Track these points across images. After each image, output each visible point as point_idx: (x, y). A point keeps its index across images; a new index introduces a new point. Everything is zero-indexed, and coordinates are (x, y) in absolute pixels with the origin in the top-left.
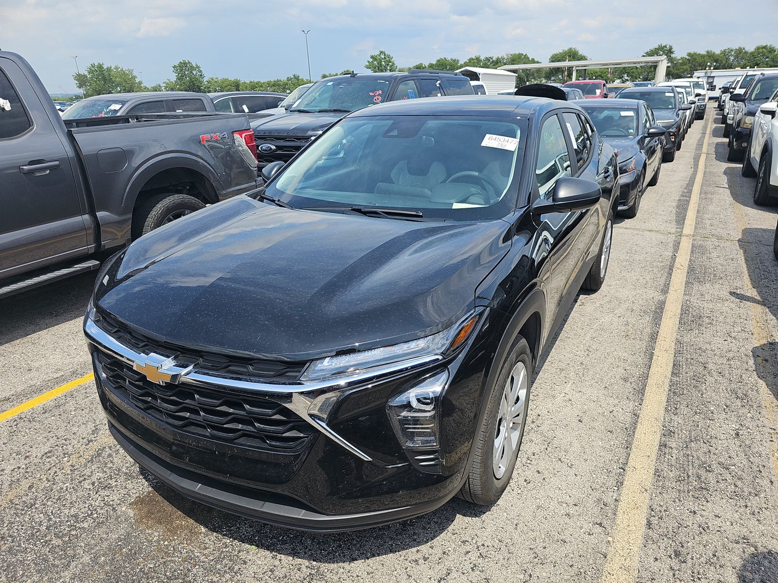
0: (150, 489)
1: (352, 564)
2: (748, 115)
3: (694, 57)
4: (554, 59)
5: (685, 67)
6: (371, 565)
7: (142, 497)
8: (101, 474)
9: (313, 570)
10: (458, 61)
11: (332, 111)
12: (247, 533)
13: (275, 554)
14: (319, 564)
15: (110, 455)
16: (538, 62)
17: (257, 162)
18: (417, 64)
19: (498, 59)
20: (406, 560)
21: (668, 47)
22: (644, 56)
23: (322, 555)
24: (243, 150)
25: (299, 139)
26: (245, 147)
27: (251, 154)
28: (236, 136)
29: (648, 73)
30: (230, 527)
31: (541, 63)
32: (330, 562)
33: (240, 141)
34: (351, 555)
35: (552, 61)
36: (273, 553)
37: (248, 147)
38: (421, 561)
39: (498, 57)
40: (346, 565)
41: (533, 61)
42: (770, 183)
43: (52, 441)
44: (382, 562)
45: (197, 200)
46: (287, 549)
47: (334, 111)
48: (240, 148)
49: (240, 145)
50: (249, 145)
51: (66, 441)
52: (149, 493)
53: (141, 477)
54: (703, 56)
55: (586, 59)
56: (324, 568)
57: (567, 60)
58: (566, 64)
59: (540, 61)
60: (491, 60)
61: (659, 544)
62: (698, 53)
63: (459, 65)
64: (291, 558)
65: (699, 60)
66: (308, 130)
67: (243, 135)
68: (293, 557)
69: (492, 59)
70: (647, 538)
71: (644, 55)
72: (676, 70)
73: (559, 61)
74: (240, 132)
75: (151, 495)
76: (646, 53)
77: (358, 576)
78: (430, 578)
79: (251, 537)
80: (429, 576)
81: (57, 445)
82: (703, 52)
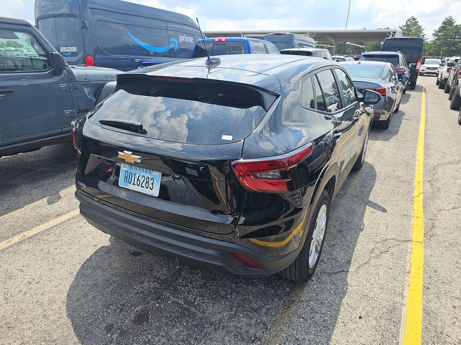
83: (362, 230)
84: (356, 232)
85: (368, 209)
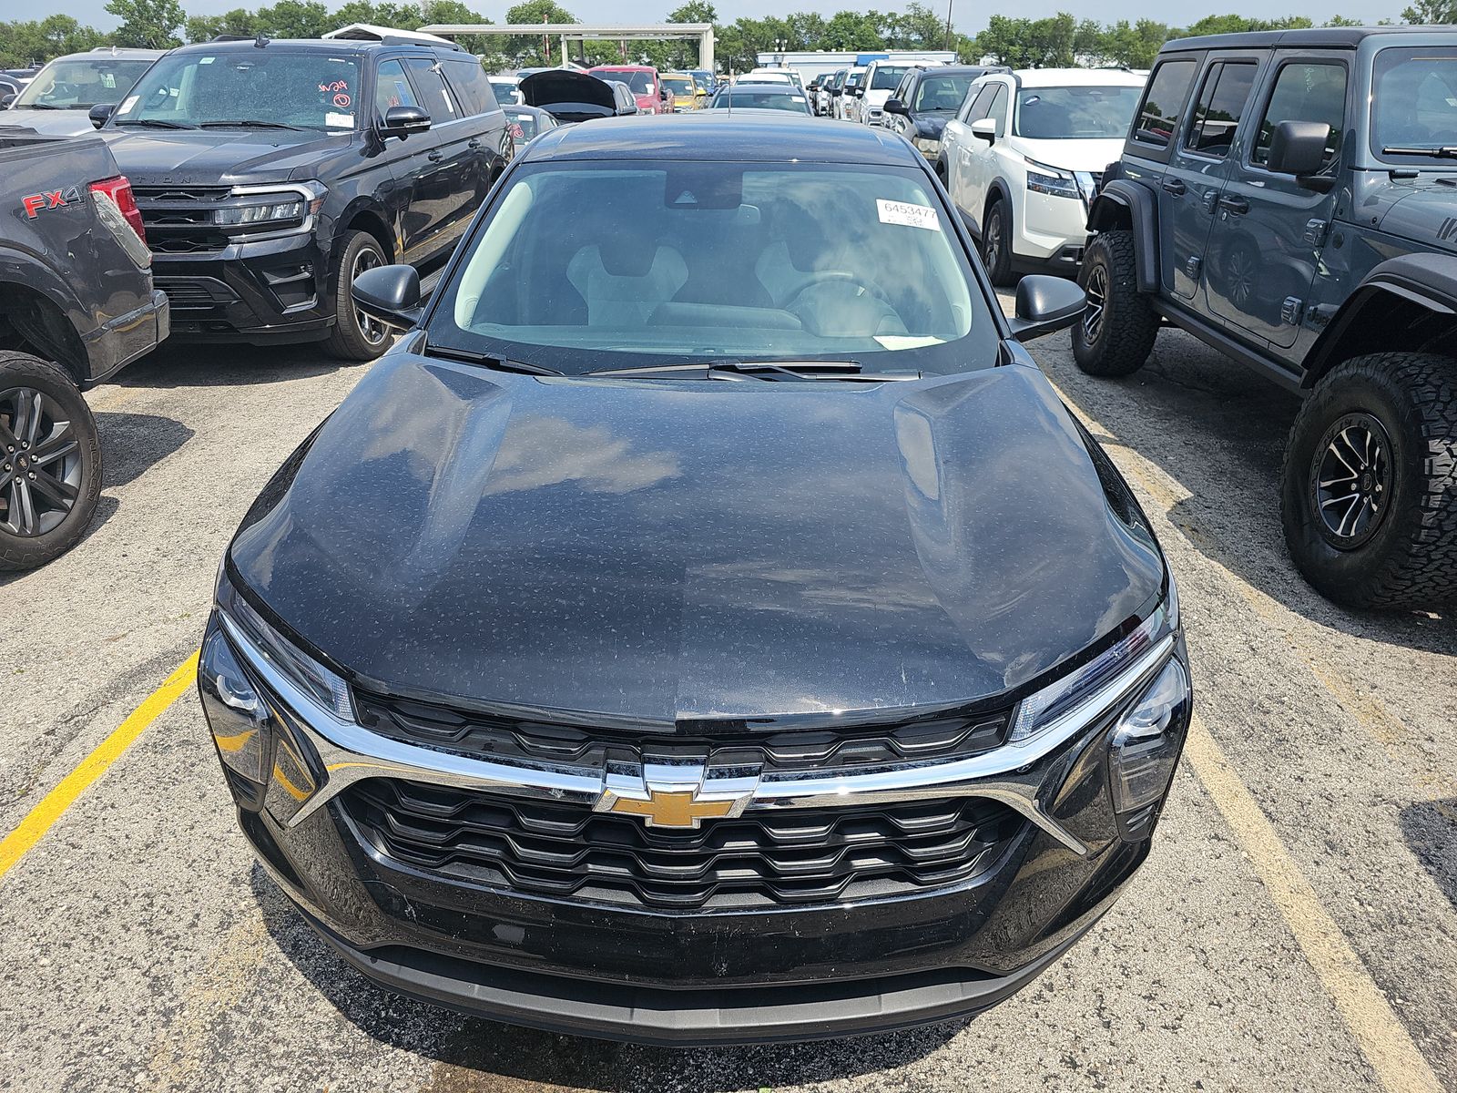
0: (434, 1064)
1: (953, 1045)
2: (921, 137)
3: (748, 26)
4: (514, 18)
5: (736, 44)
6: (982, 1033)
7: (430, 1088)
8: (277, 1079)
9: (902, 1086)
10: (323, 8)
11: (239, 125)
12: (724, 1069)
13: (811, 1085)
14: (901, 1069)
15: (257, 1028)
16: (487, 22)
17: (150, 254)
18: (232, 11)
19: (406, 10)
20: (1024, 1000)
21: (705, 6)
22: (669, 21)
23: (892, 1051)
24: (119, 228)
25: (199, 192)
26: (122, 221)
27: (137, 236)
28: (99, 194)
29: (681, 54)
30: (681, 1072)
31: (493, 23)
32: (915, 1059)
33: (107, 205)
34: (938, 1031)
35: (513, 22)
36: (806, 1085)
37: (127, 218)
38: (1046, 994)
39: (406, 6)
40: (943, 1051)
41: (478, 20)
42: (1014, 251)
43: (54, 1048)
44: (994, 1022)
45: (41, 360)
46: (822, 1067)
47: (244, 124)
48: (111, 224)
49: (111, 217)
50: (128, 214)
51: (96, 1034)
52: (437, 1073)
53: (386, 1047)
54: (760, 26)
55: (572, 21)
56: (914, 1073)
57: (546, 21)
58: (546, 28)
59: (491, 20)
60: (393, 11)
61: (1302, 840)
62: (753, 20)
63: (327, 16)
64: (845, 1081)
65: (757, 32)
66: (220, 173)
67: (114, 192)
68: (847, 1077)
69: (393, 7)
70: (1284, 836)
71: (670, 18)
72: (724, 48)
73: (523, 21)
74: (104, 182)
75: (448, 1075)
76: (672, 16)
77: (980, 1063)
78: (1084, 1016)
79: (740, 1075)
80: (1079, 1014)
81: (81, 1054)
82: (761, 20)
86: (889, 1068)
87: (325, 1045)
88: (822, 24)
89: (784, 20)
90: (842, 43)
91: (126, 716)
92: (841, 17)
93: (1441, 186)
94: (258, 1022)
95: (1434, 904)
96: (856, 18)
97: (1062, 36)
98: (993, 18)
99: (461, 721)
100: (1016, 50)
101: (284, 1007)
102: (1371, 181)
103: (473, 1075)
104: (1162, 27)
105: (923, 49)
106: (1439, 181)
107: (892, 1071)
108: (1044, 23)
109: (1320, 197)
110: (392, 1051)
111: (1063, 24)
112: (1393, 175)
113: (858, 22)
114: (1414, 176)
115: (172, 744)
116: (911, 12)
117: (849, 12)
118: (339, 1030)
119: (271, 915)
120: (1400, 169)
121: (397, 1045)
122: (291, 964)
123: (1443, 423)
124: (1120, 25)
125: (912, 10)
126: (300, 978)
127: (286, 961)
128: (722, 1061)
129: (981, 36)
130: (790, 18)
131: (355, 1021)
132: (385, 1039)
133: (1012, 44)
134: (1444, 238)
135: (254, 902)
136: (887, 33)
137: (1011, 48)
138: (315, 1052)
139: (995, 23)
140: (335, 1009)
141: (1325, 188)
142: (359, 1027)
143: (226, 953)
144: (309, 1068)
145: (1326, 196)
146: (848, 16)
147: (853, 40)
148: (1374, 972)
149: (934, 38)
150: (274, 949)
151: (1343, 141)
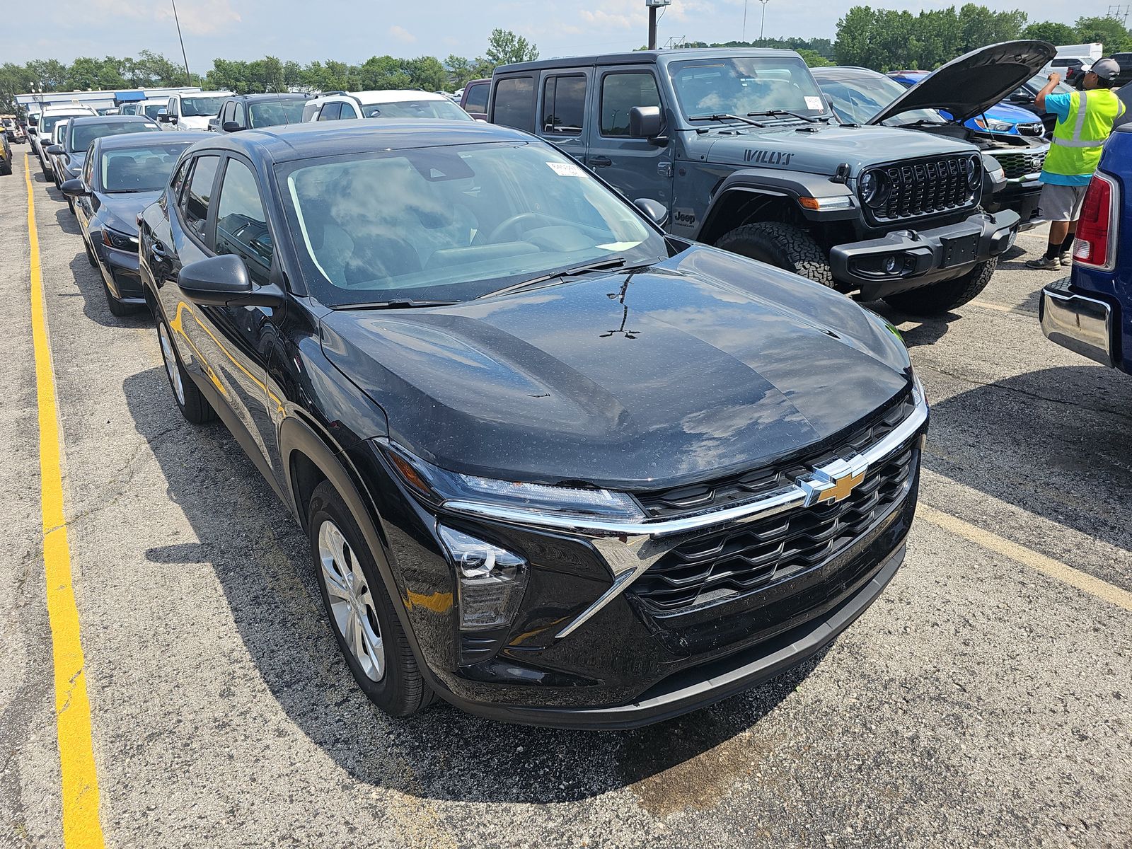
0: (628, 788)
7: (643, 800)
12: (769, 693)
13: (812, 674)
30: (752, 707)
36: (810, 676)
52: (636, 791)
75: (643, 788)
83: (168, 492)
84: (177, 482)
85: (189, 536)
86: (832, 646)
87: (551, 825)
88: (63, 68)
89: (24, 66)
90: (89, 84)
91: (55, 749)
92: (81, 63)
93: (721, 135)
94: (488, 844)
95: (928, 474)
96: (96, 63)
97: (275, 74)
98: (215, 61)
99: (706, 490)
100: (243, 84)
101: (493, 826)
102: (691, 138)
103: (656, 779)
104: (344, 65)
105: (165, 87)
106: (720, 133)
107: (834, 647)
108: (257, 65)
109: (661, 150)
110: (596, 799)
111: (271, 65)
112: (699, 132)
113: (99, 67)
114: (707, 131)
115: (139, 743)
116: (144, 58)
117: (87, 58)
118: (548, 812)
119: (406, 787)
120: (702, 128)
121: (594, 795)
122: (463, 803)
123: (796, 254)
124: (314, 64)
125: (144, 56)
126: (482, 806)
127: (457, 803)
128: (763, 689)
129: (210, 75)
130: (29, 66)
131: (551, 801)
132: (582, 797)
133: (237, 80)
134: (749, 160)
135: (381, 789)
136: (128, 76)
137: (238, 83)
138: (550, 833)
139: (219, 64)
140: (529, 804)
141: (663, 143)
142: (559, 802)
143: (405, 827)
144: (558, 842)
145: (665, 148)
146: (88, 61)
147: (99, 81)
148: (938, 508)
149: (171, 78)
150: (435, 804)
151: (667, 117)
